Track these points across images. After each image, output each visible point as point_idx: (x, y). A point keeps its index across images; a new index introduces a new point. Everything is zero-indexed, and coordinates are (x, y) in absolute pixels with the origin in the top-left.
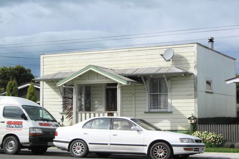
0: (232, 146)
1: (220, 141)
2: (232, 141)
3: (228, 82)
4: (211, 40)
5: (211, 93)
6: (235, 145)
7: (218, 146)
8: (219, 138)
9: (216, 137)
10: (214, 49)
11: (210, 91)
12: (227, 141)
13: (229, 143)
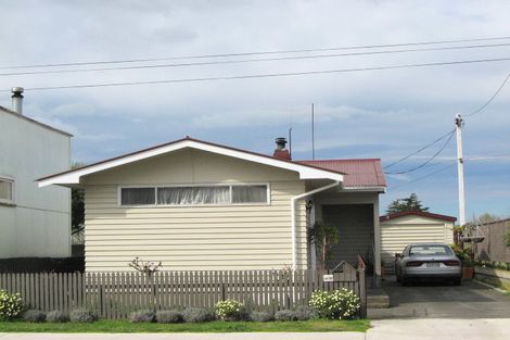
0: (41, 319)
1: (15, 308)
2: (42, 307)
3: (41, 184)
4: (18, 94)
5: (11, 206)
6: (48, 316)
7: (12, 319)
8: (14, 302)
9: (8, 300)
10: (24, 114)
11: (9, 202)
12: (30, 307)
13: (35, 313)
